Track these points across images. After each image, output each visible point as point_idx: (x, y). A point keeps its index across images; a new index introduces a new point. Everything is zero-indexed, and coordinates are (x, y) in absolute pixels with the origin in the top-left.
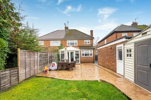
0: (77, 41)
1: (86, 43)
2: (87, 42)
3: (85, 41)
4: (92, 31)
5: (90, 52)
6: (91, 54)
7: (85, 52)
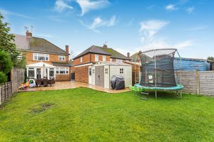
0: (48, 56)
1: (60, 59)
2: (62, 58)
3: (59, 56)
4: (67, 47)
5: (66, 69)
6: (67, 72)
7: (60, 69)
